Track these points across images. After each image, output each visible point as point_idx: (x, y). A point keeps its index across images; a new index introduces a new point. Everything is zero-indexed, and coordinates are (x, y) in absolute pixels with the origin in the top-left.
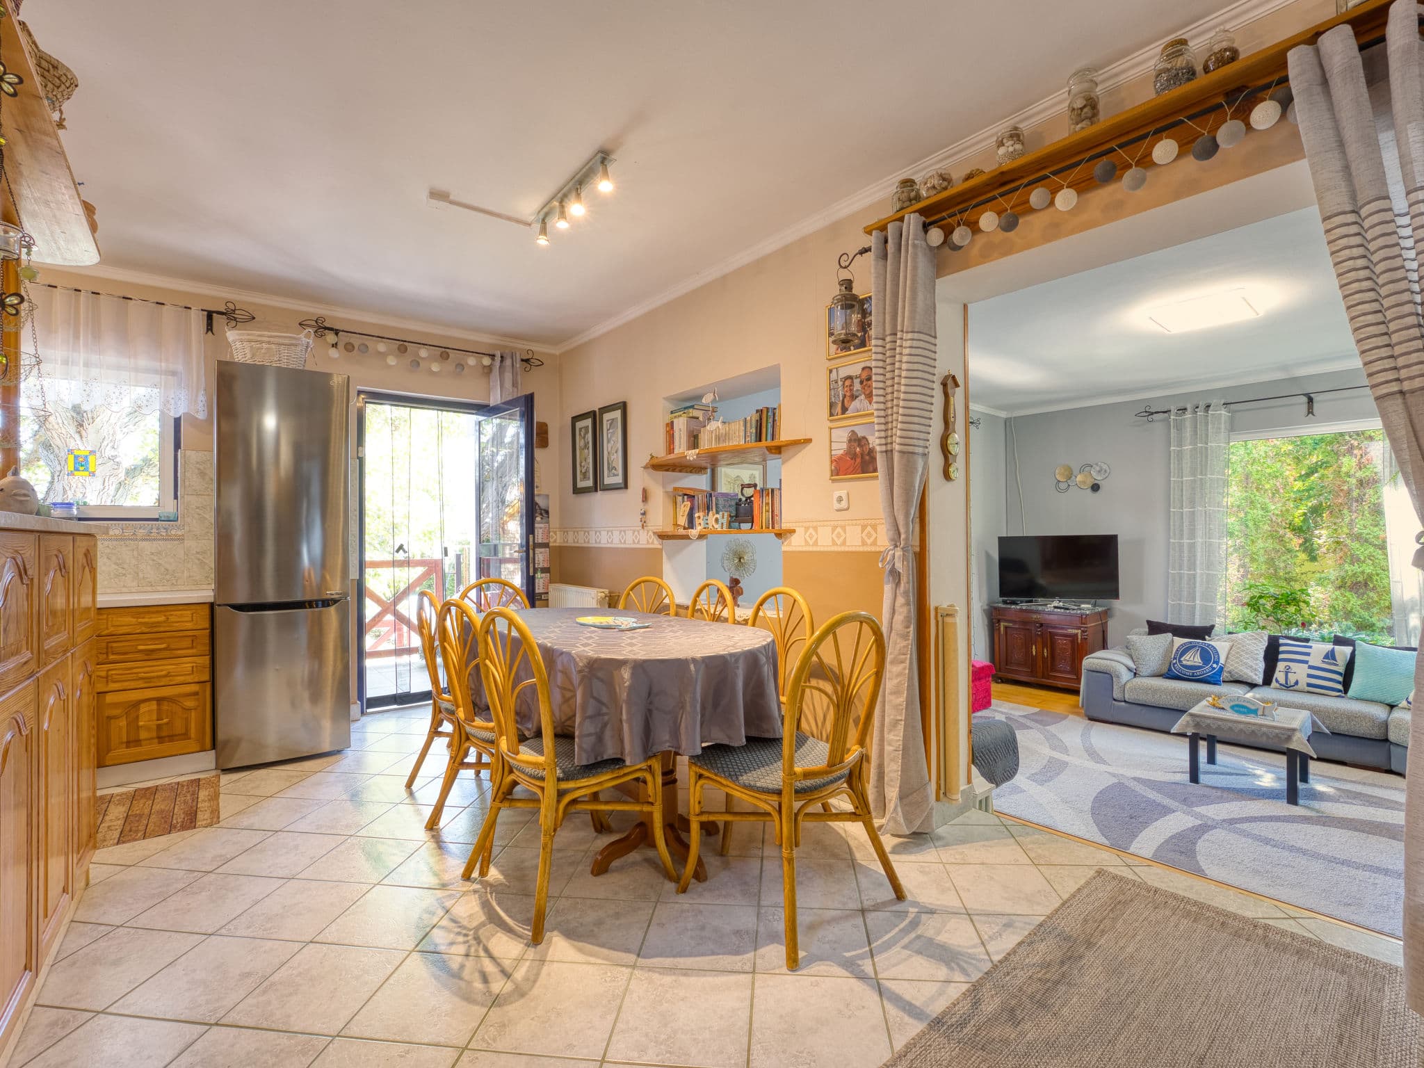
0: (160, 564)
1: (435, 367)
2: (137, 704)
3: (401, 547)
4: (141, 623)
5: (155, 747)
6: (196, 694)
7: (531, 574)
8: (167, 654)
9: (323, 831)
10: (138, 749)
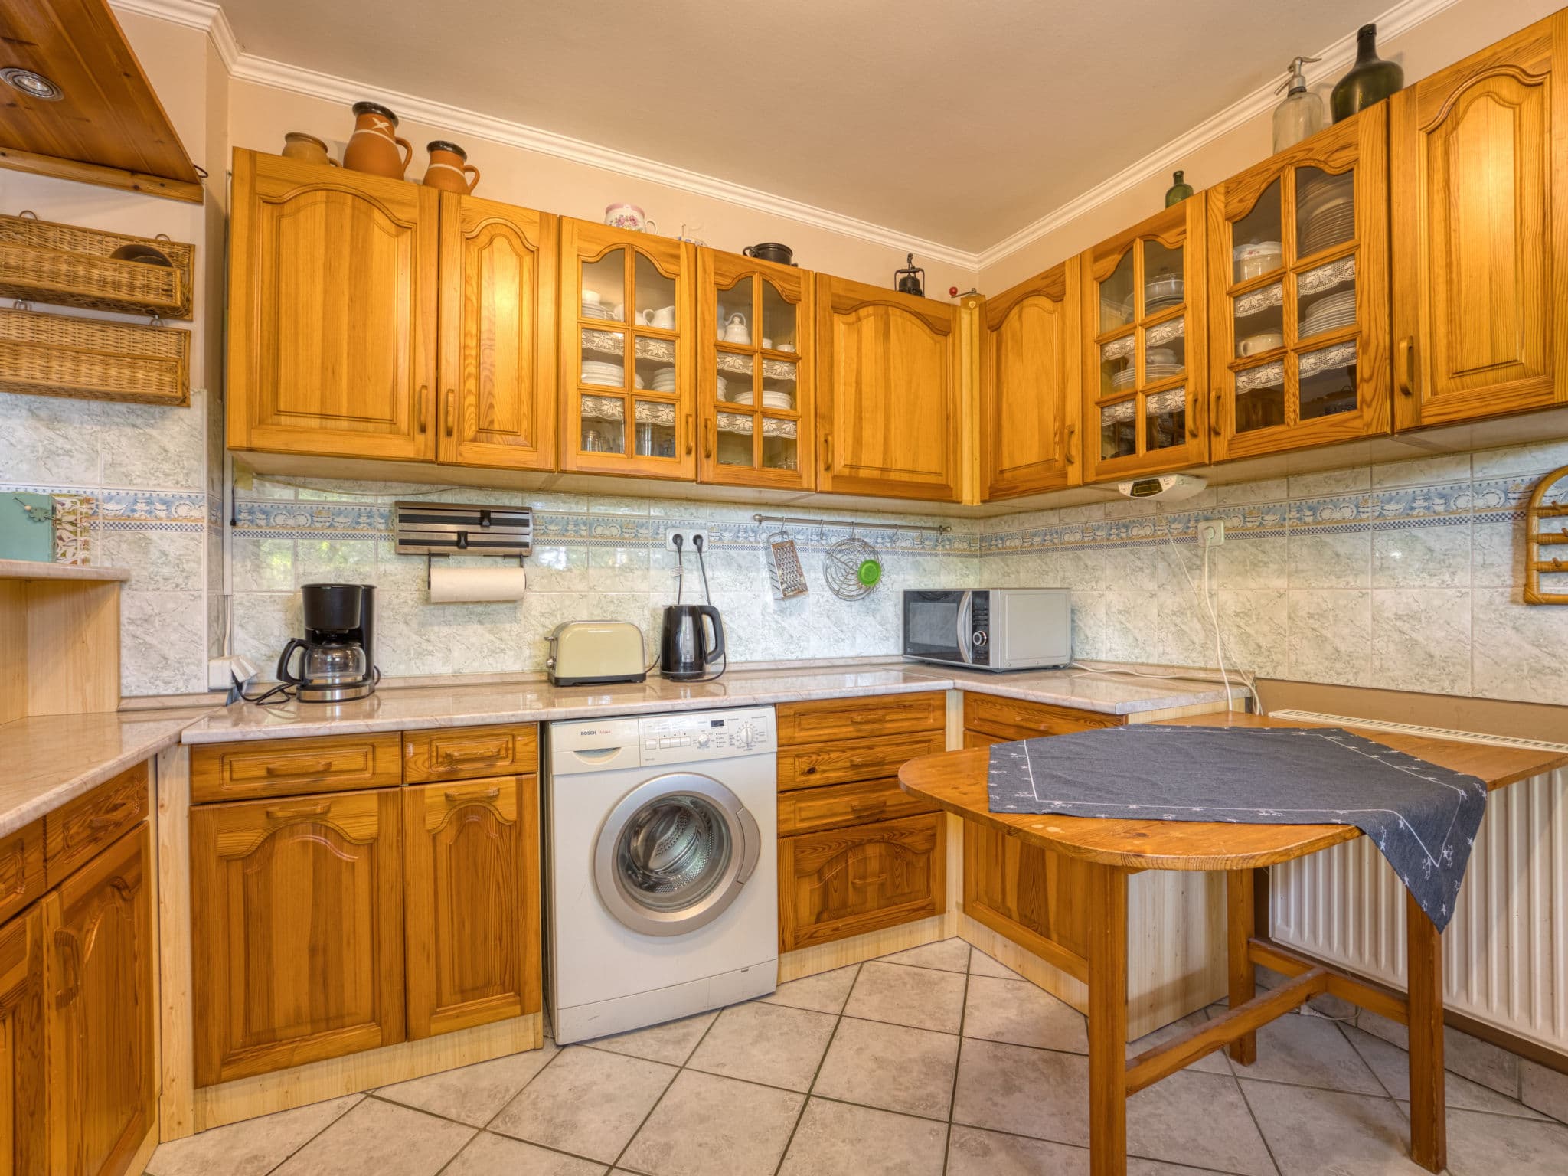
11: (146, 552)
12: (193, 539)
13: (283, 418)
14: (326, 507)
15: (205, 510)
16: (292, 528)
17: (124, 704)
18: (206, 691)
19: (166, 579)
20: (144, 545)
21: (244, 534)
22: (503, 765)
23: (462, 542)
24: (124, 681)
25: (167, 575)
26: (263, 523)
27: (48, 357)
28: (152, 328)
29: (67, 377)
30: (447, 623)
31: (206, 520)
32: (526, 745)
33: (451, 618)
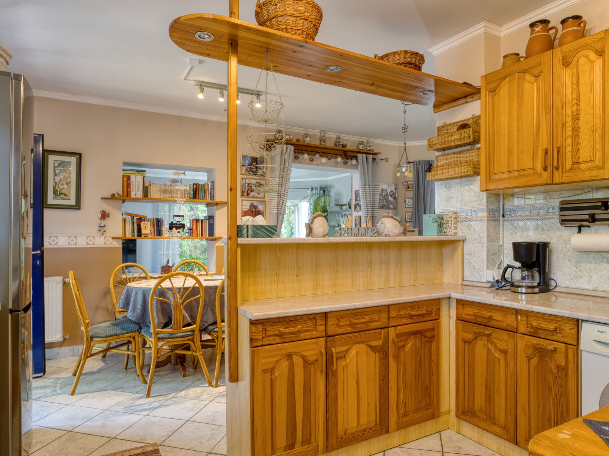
11: (470, 230)
12: (482, 224)
13: (496, 176)
14: (536, 206)
15: (486, 213)
16: (523, 216)
17: (465, 283)
18: (486, 282)
19: (475, 239)
20: (470, 227)
21: (508, 220)
22: (558, 337)
23: (593, 219)
24: (465, 274)
25: (476, 238)
26: (513, 215)
27: (443, 169)
28: (471, 150)
29: (447, 174)
30: (590, 262)
31: (486, 217)
32: (570, 329)
33: (592, 260)
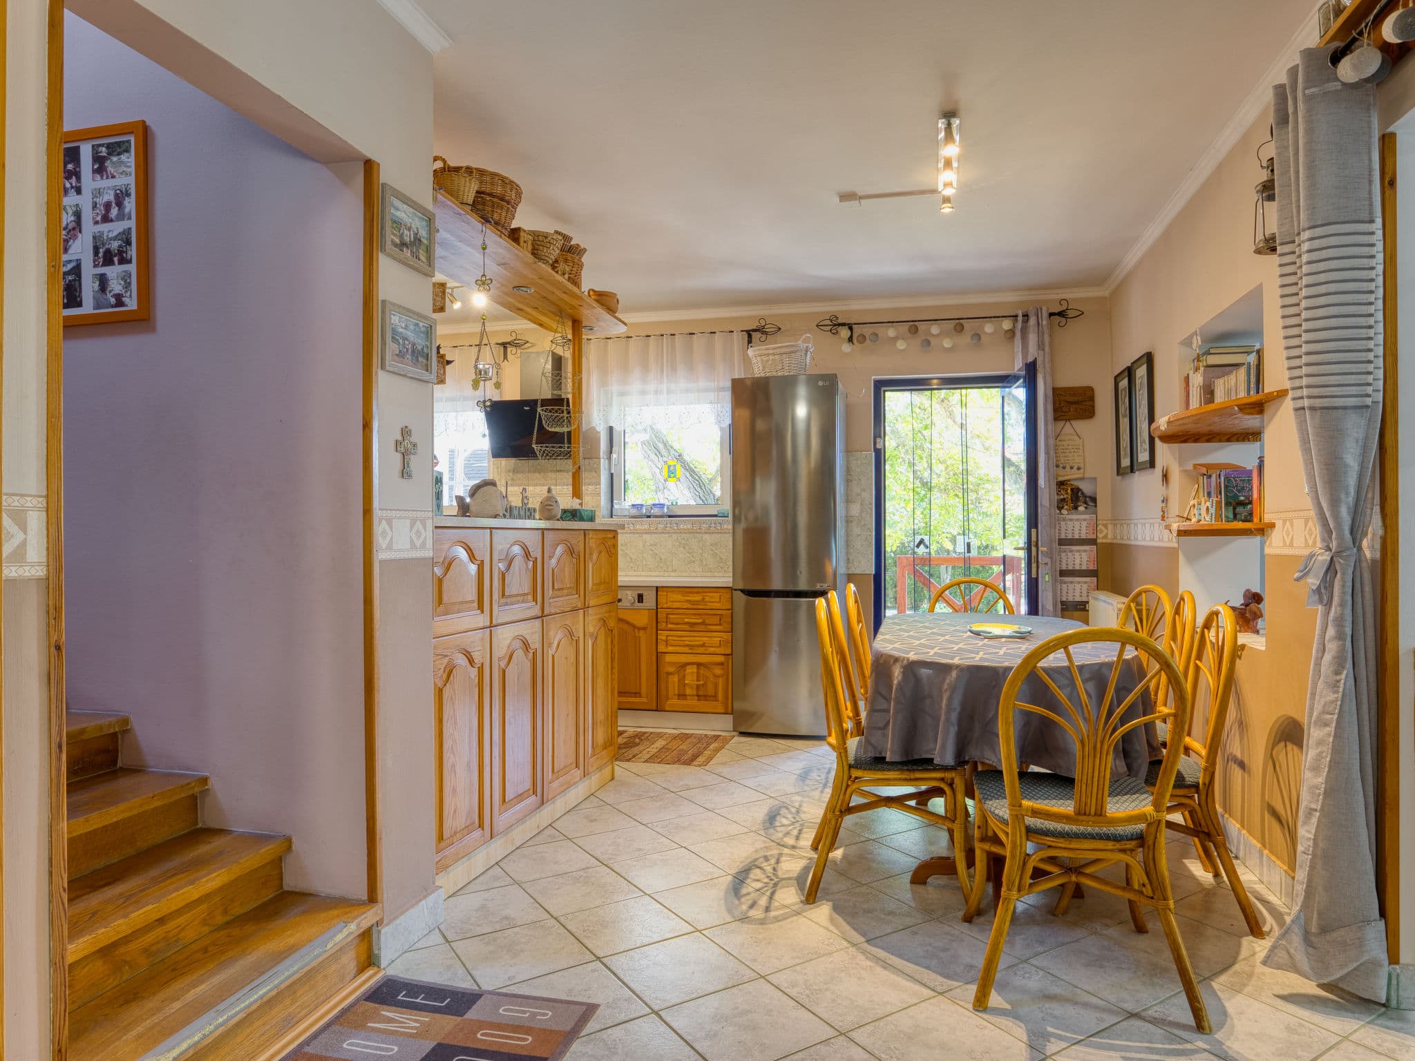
0: (716, 554)
1: (947, 343)
2: (684, 666)
3: (922, 542)
4: (687, 601)
5: (693, 702)
6: (722, 664)
7: (1034, 576)
8: (702, 628)
9: (759, 789)
10: (684, 702)
